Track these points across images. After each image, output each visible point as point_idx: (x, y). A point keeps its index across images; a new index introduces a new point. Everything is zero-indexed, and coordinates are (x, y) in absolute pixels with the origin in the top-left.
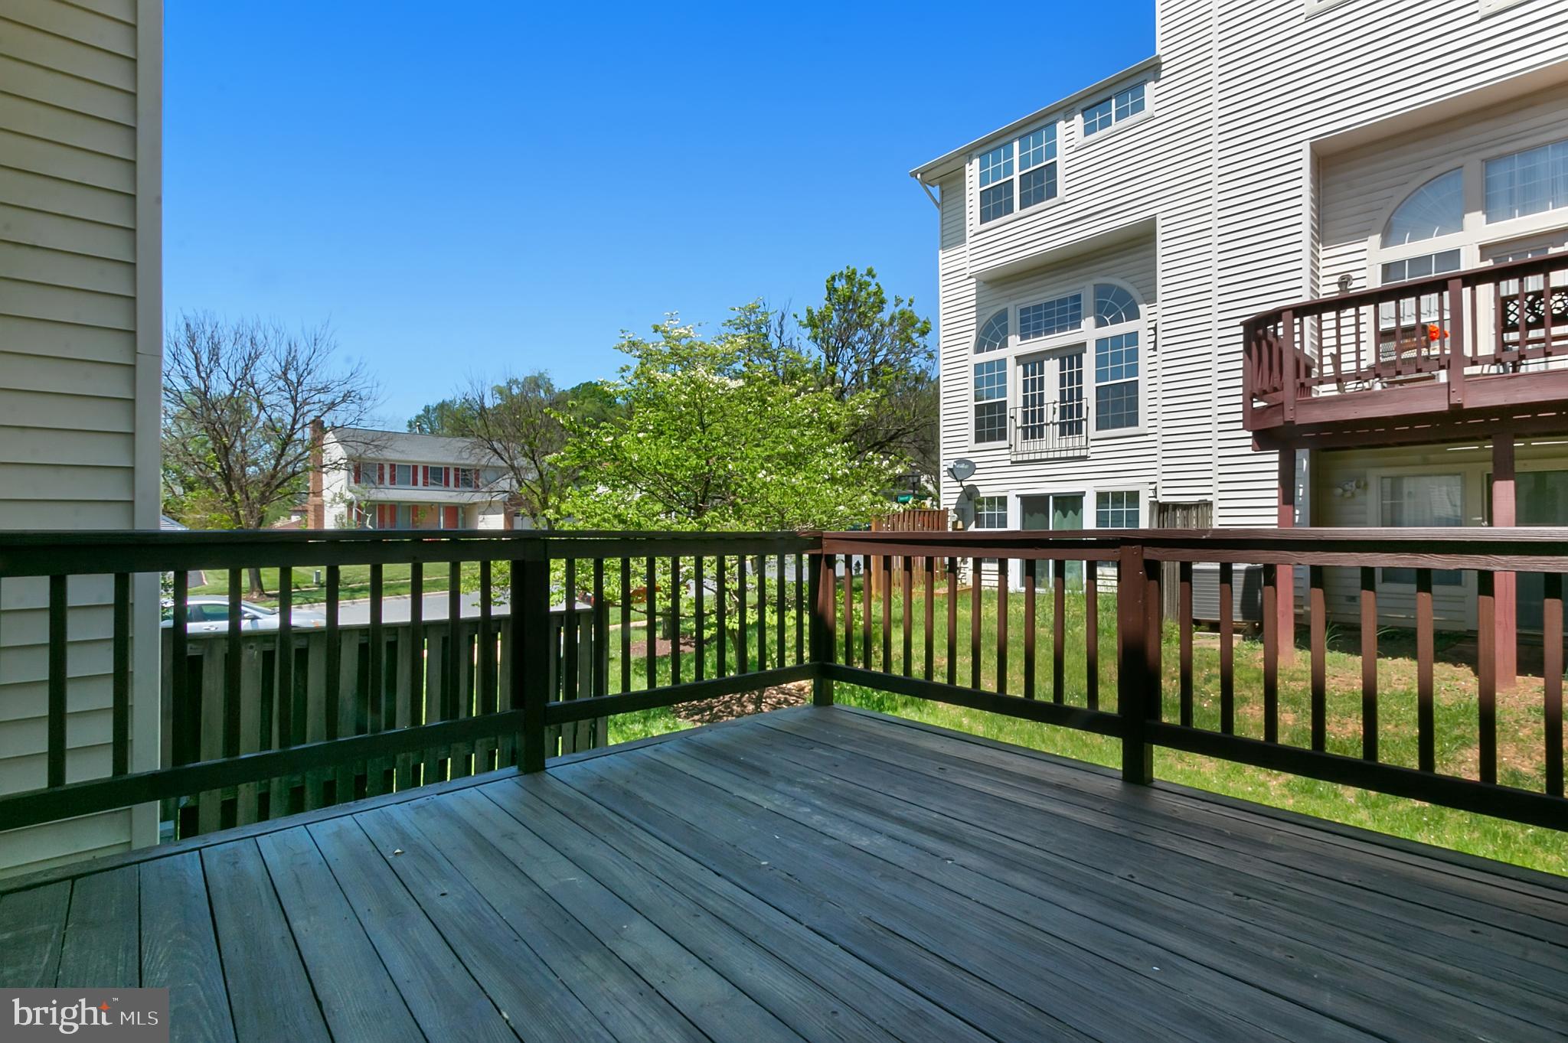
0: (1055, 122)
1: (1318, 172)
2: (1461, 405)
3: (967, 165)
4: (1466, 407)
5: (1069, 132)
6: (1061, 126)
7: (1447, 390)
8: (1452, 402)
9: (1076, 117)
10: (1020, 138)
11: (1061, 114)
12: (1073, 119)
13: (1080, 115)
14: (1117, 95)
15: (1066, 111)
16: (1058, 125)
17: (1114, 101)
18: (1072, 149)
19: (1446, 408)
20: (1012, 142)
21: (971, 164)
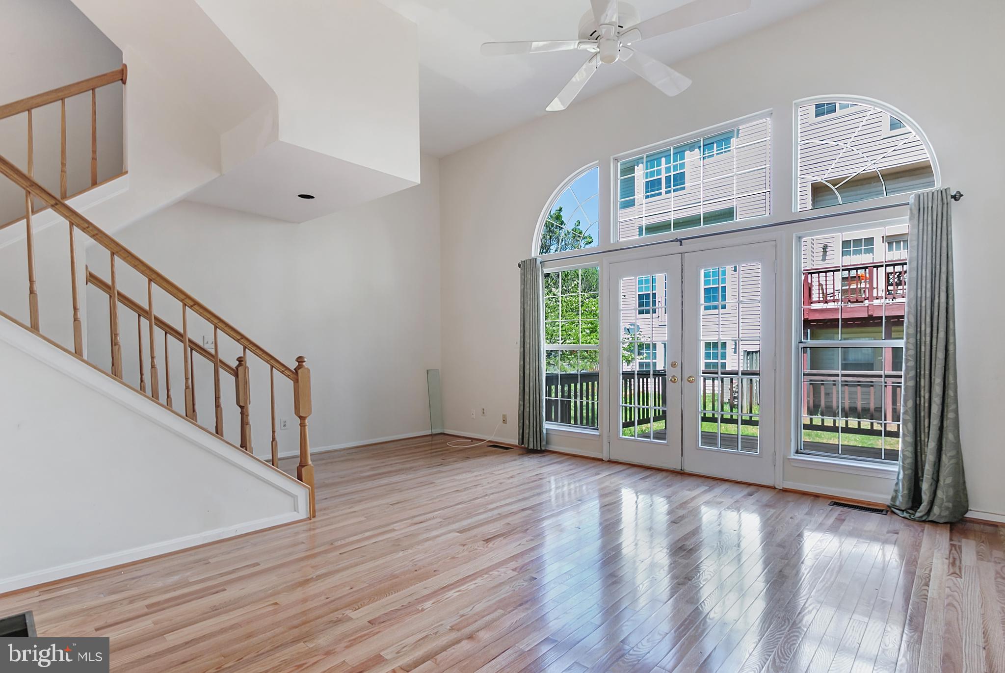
0: (684, 151)
1: (814, 196)
2: (872, 315)
3: (636, 167)
4: (874, 316)
5: (692, 157)
6: (687, 153)
7: (867, 309)
8: (869, 314)
9: (695, 150)
10: (665, 157)
11: (688, 147)
12: (694, 151)
13: (698, 149)
14: (717, 142)
15: (692, 147)
16: (686, 152)
17: (715, 144)
18: (694, 166)
19: (867, 316)
20: (661, 158)
21: (638, 166)
